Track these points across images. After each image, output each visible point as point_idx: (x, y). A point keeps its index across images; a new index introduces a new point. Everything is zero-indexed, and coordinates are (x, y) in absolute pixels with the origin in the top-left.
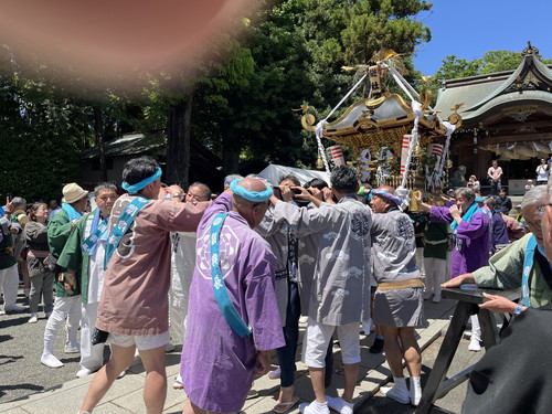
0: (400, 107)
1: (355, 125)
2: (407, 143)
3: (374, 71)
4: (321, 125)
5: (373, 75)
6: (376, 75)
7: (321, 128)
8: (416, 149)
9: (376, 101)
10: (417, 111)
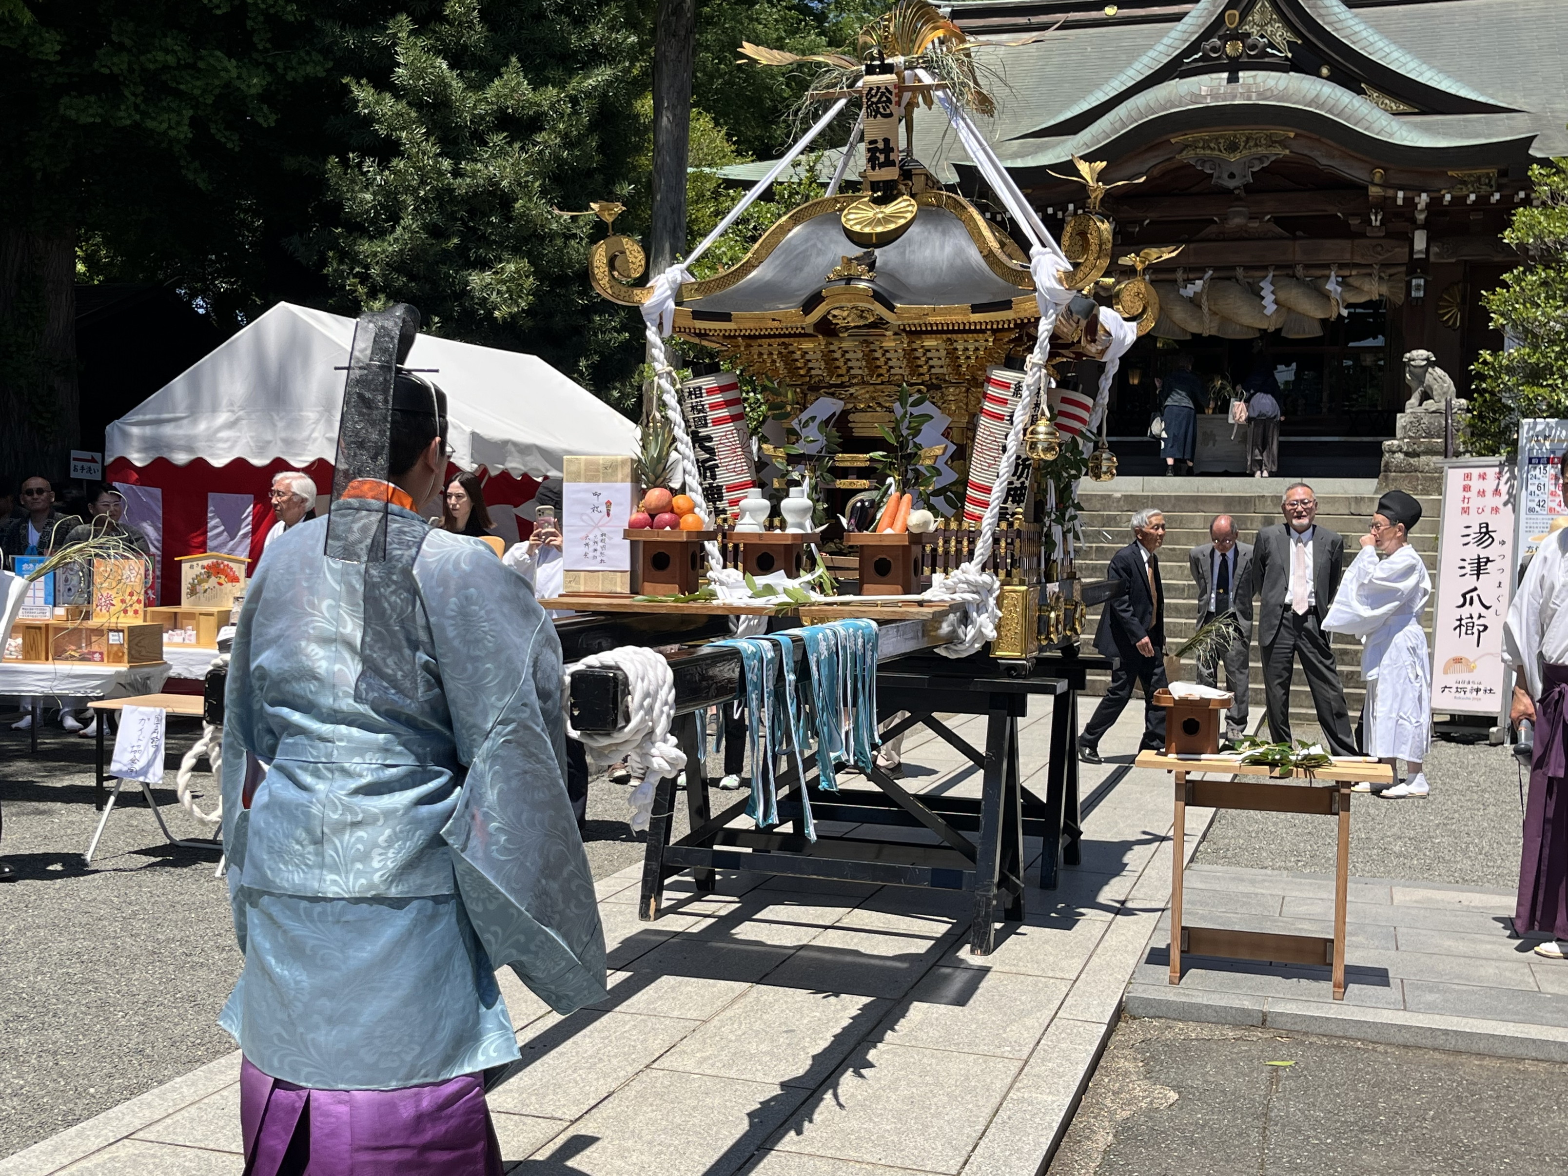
0: (974, 255)
1: (809, 306)
2: (1004, 402)
3: (883, 94)
4: (667, 286)
5: (877, 112)
6: (888, 111)
7: (667, 298)
8: (1037, 433)
9: (880, 216)
10: (1050, 291)
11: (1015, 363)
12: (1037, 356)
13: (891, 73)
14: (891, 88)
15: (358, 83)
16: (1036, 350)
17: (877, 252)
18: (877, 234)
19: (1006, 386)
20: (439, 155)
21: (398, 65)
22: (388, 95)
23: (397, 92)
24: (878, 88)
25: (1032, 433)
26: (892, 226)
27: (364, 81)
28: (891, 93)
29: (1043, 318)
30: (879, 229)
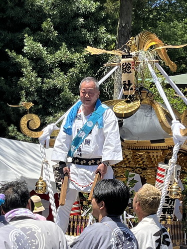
2: (163, 176)
3: (127, 65)
4: (48, 131)
5: (126, 71)
6: (129, 71)
7: (47, 136)
8: (172, 188)
9: (127, 107)
10: (177, 136)
11: (166, 162)
12: (173, 160)
13: (131, 58)
14: (131, 63)
15: (11, 51)
16: (173, 157)
17: (124, 120)
18: (124, 114)
19: (163, 170)
20: (37, 77)
21: (25, 46)
22: (21, 56)
23: (24, 55)
24: (126, 63)
25: (170, 188)
26: (130, 111)
27: (13, 51)
28: (130, 65)
29: (175, 146)
30: (125, 112)
